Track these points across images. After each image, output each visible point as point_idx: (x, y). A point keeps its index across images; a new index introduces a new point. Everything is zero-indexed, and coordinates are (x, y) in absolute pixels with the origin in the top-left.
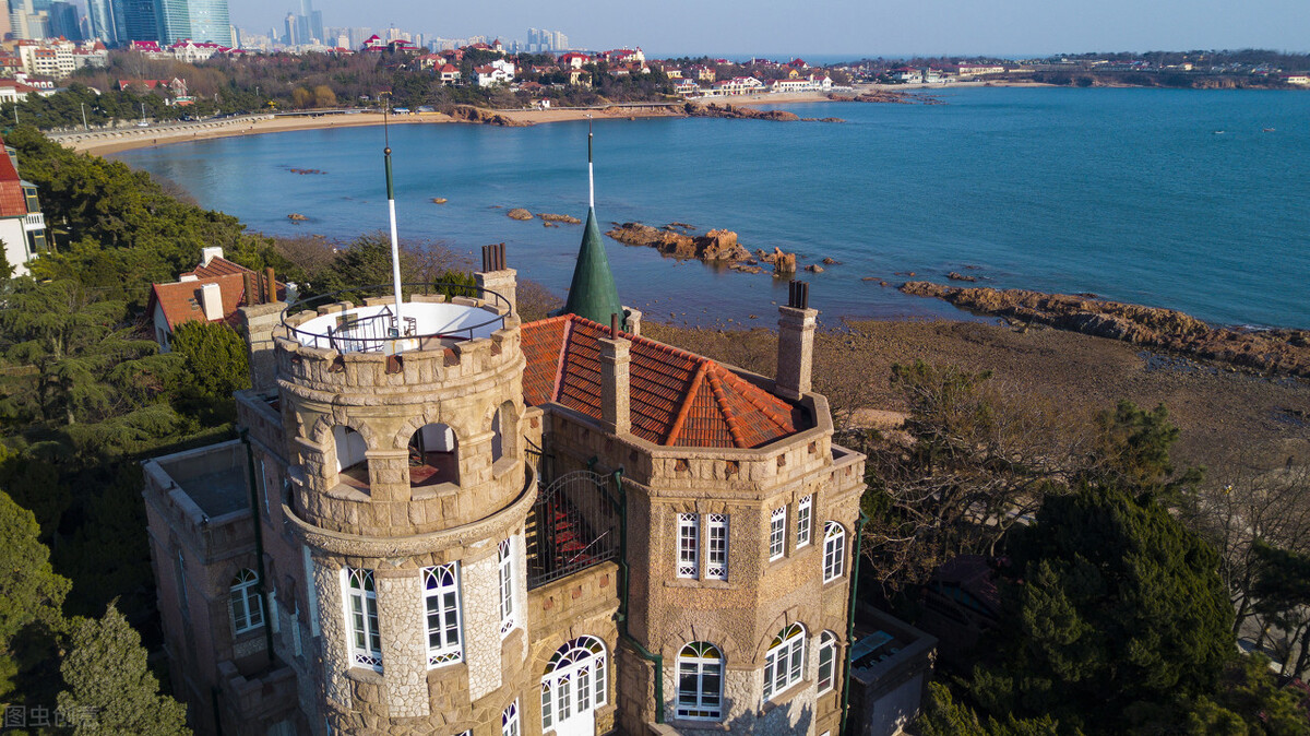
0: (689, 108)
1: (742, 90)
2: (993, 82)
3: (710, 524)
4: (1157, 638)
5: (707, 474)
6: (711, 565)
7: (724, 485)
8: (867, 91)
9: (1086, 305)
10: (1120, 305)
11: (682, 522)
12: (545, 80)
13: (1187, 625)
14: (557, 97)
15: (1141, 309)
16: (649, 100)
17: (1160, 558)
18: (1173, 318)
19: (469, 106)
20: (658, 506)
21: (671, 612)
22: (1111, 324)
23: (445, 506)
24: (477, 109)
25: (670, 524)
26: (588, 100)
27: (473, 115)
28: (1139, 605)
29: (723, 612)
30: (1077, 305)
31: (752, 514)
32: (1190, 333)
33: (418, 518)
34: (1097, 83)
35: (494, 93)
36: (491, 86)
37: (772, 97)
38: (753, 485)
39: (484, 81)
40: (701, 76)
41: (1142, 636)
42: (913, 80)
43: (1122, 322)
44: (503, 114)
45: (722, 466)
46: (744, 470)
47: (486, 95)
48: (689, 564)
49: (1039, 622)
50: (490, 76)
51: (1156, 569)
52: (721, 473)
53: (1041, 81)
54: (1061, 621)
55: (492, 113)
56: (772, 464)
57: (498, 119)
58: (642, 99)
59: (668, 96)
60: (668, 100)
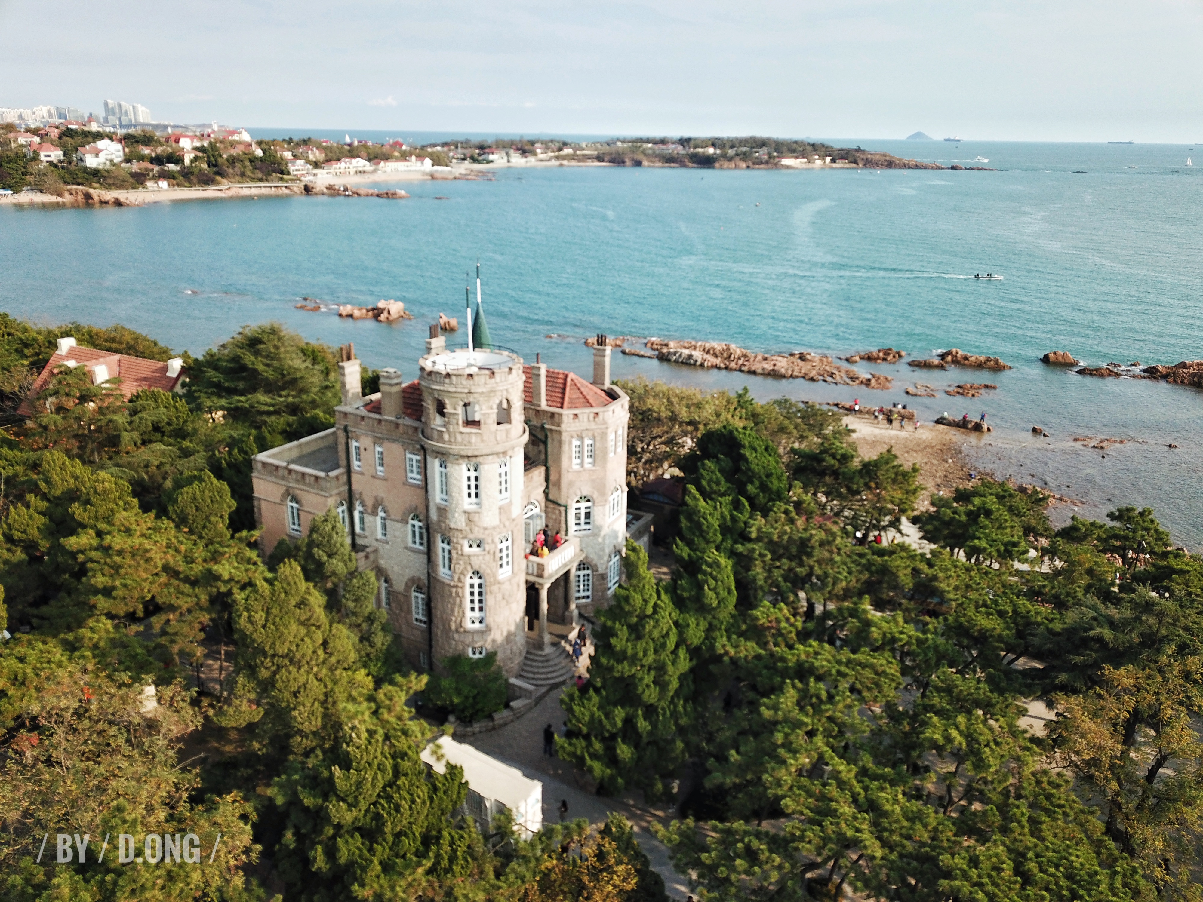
0: (307, 189)
1: (352, 171)
2: (565, 162)
3: (587, 442)
4: (757, 483)
5: (586, 419)
6: (588, 460)
7: (593, 424)
8: (463, 172)
9: (672, 344)
10: (693, 343)
11: (576, 442)
12: (158, 160)
13: (769, 475)
14: (174, 178)
15: (708, 346)
16: (267, 180)
17: (755, 450)
18: (728, 349)
19: (80, 187)
20: (565, 437)
21: (571, 484)
22: (690, 357)
23: (508, 432)
24: (91, 191)
25: (570, 443)
26: (206, 181)
27: (88, 196)
28: (749, 469)
29: (593, 481)
30: (667, 345)
31: (604, 435)
32: (739, 358)
33: (499, 438)
34: (645, 163)
35: (106, 174)
36: (101, 167)
37: (379, 177)
38: (604, 422)
39: (91, 162)
40: (311, 157)
41: (752, 483)
42: (498, 159)
43: (698, 355)
44: (122, 195)
45: (592, 416)
46: (601, 415)
47: (96, 175)
48: (578, 461)
49: (709, 485)
50: (97, 155)
51: (754, 454)
52: (591, 418)
53: (603, 161)
54: (718, 483)
55: (110, 195)
56: (611, 413)
57: (118, 203)
58: (261, 180)
59: (285, 177)
60: (287, 181)
